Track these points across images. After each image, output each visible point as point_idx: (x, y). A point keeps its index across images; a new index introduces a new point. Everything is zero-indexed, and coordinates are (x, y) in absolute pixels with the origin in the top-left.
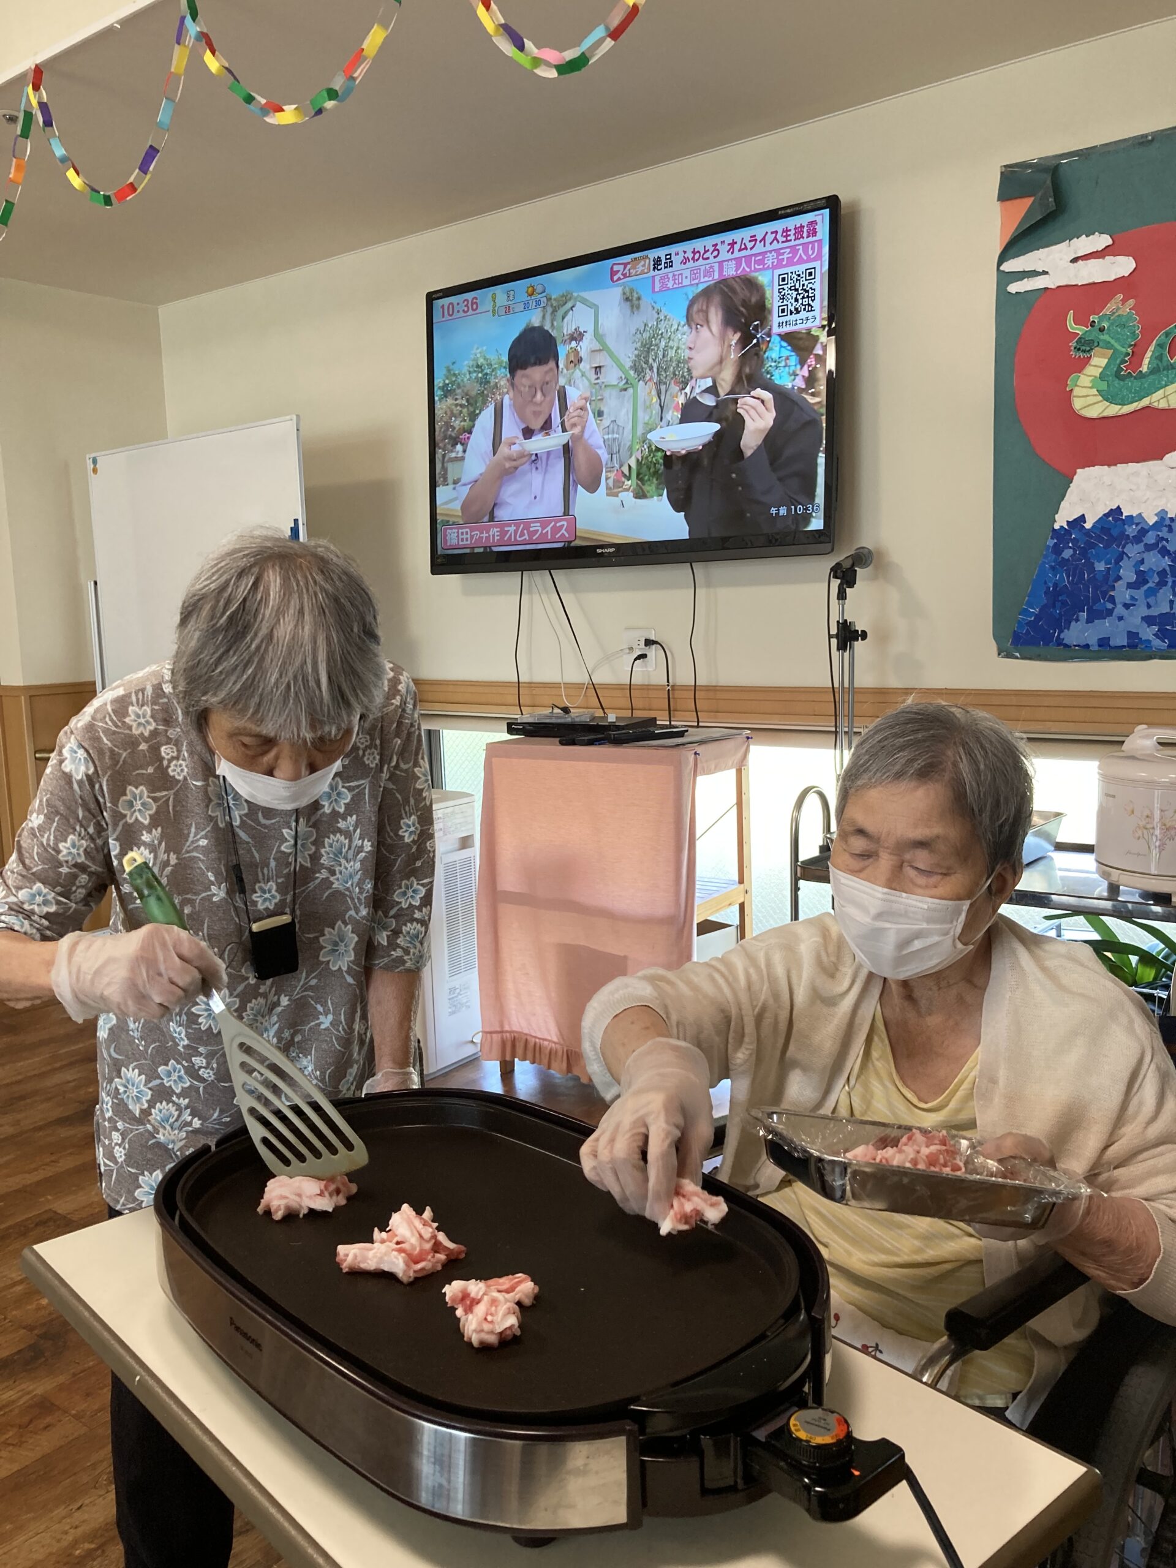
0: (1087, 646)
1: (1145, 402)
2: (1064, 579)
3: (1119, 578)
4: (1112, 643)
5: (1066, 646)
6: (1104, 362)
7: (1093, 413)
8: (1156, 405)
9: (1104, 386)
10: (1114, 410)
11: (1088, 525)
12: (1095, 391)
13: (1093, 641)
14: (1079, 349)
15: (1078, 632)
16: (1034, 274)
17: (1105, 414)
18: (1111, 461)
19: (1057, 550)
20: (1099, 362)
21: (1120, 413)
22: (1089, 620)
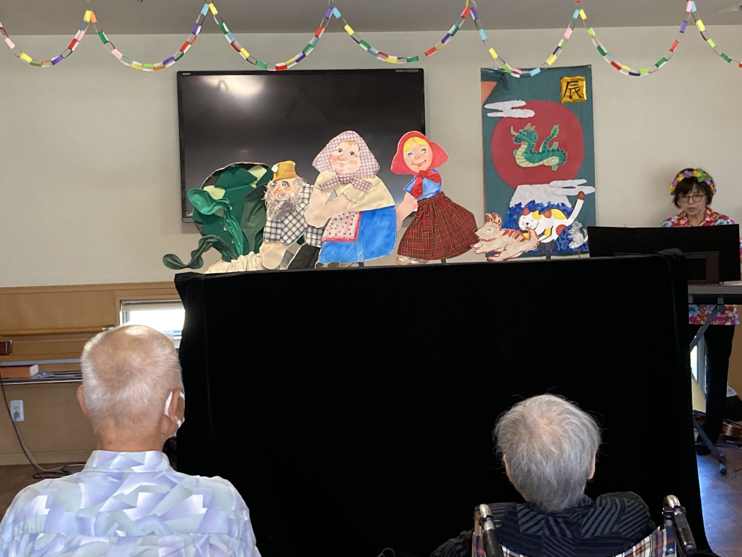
1: (541, 163)
6: (526, 147)
7: (523, 165)
8: (545, 164)
9: (526, 155)
10: (531, 165)
11: (523, 206)
12: (523, 157)
14: (516, 141)
17: (528, 166)
18: (531, 184)
19: (511, 216)
20: (524, 147)
21: (533, 166)
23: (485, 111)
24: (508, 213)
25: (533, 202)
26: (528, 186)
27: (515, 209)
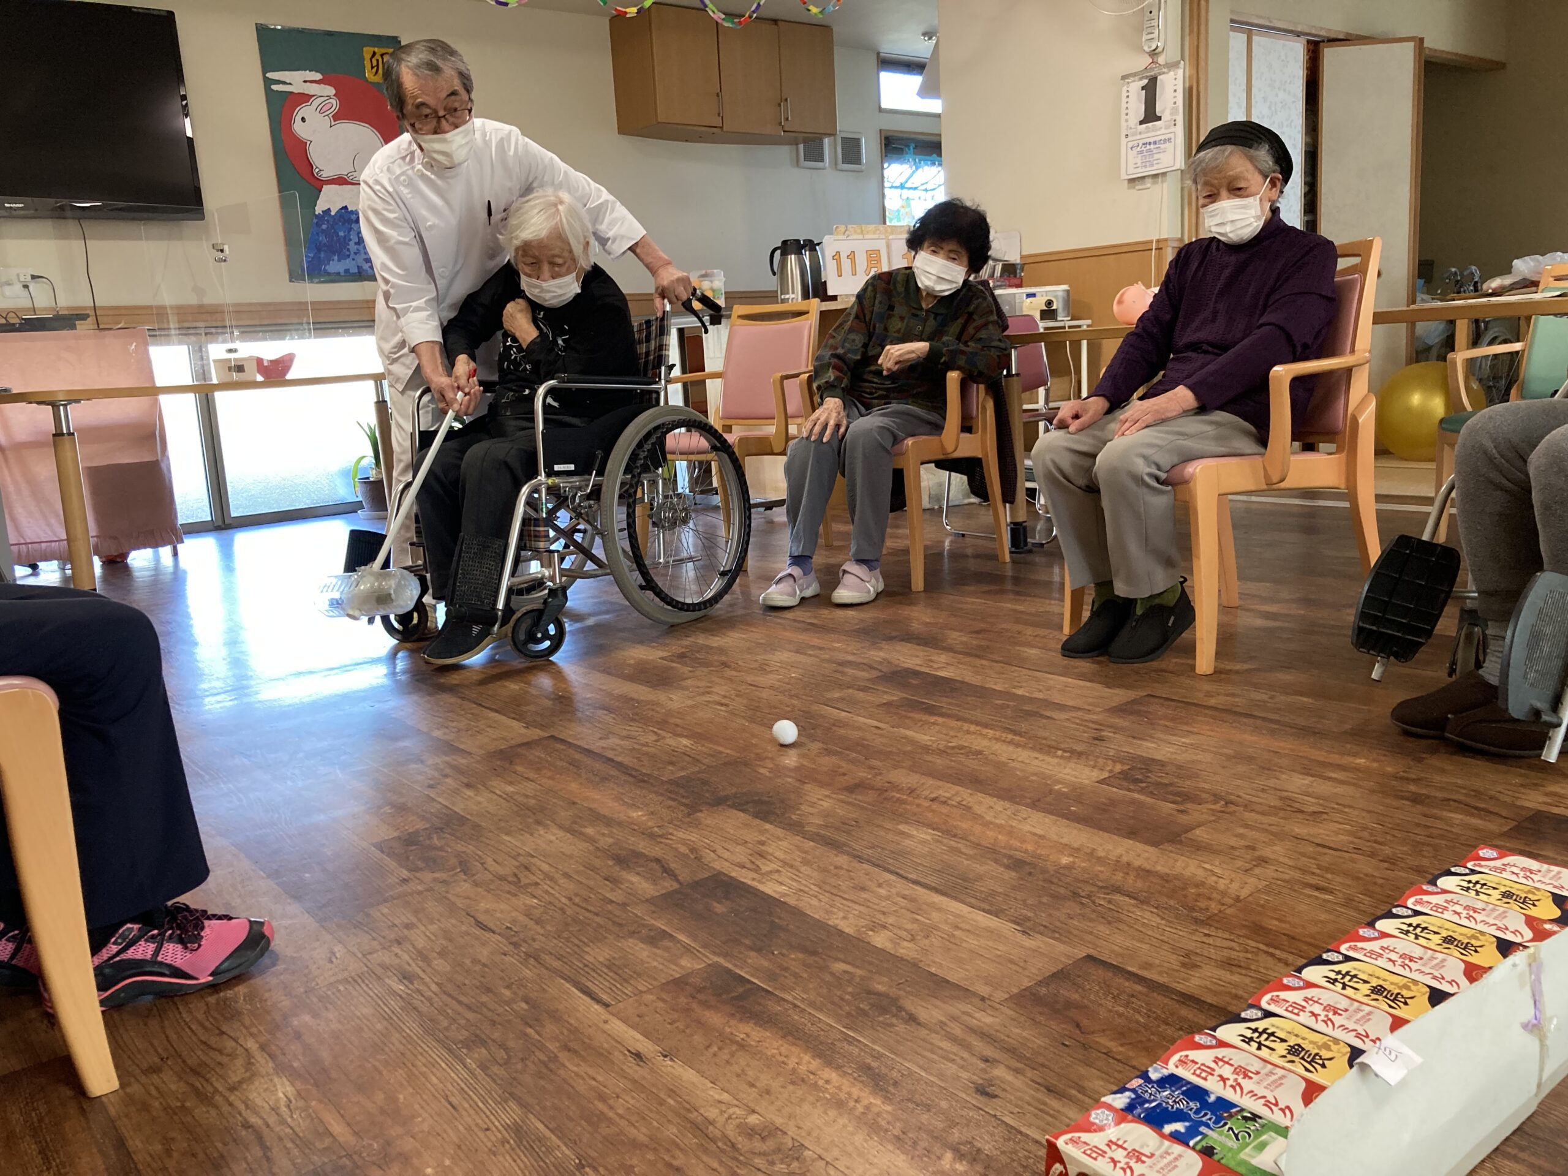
0: (338, 274)
2: (323, 239)
3: (350, 240)
4: (351, 271)
5: (329, 274)
11: (333, 213)
13: (342, 271)
15: (335, 266)
16: (284, 83)
18: (340, 184)
19: (318, 225)
22: (339, 260)
23: (268, 82)
24: (315, 221)
25: (345, 208)
26: (337, 186)
27: (323, 217)
